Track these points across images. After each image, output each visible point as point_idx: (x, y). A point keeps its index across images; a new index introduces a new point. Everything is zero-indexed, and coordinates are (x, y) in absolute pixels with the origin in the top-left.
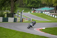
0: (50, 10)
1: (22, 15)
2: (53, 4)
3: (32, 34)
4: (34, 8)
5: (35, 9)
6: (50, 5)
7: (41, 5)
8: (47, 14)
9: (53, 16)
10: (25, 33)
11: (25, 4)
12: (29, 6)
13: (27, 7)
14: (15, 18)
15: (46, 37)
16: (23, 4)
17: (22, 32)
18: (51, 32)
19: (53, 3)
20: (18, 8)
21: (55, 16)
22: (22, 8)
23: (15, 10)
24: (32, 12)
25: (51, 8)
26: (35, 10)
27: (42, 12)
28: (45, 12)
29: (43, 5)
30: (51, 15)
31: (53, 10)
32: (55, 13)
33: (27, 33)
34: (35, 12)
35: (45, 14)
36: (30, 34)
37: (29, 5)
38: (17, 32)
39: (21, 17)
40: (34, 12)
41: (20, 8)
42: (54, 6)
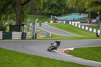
0: (81, 19)
1: (34, 28)
2: (85, 9)
3: (52, 60)
4: (54, 15)
5: (56, 18)
6: (80, 10)
7: (65, 10)
8: (76, 25)
9: (87, 28)
10: (41, 57)
11: (39, 8)
12: (47, 13)
13: (43, 14)
14: (23, 33)
15: (76, 64)
16: (36, 10)
17: (36, 56)
18: (84, 54)
19: (86, 7)
20: (28, 16)
21: (89, 29)
22: (34, 16)
23: (23, 20)
24: (51, 22)
25: (83, 16)
26: (56, 20)
27: (67, 22)
28: (73, 23)
29: (69, 10)
30: (83, 27)
31: (86, 18)
32: (90, 23)
33: (44, 58)
34: (57, 21)
35: (73, 24)
36: (49, 59)
37: (46, 11)
38: (28, 56)
39: (34, 30)
40: (54, 22)
41: (31, 16)
42: (88, 13)
